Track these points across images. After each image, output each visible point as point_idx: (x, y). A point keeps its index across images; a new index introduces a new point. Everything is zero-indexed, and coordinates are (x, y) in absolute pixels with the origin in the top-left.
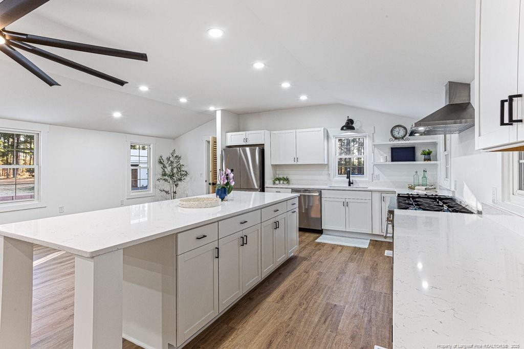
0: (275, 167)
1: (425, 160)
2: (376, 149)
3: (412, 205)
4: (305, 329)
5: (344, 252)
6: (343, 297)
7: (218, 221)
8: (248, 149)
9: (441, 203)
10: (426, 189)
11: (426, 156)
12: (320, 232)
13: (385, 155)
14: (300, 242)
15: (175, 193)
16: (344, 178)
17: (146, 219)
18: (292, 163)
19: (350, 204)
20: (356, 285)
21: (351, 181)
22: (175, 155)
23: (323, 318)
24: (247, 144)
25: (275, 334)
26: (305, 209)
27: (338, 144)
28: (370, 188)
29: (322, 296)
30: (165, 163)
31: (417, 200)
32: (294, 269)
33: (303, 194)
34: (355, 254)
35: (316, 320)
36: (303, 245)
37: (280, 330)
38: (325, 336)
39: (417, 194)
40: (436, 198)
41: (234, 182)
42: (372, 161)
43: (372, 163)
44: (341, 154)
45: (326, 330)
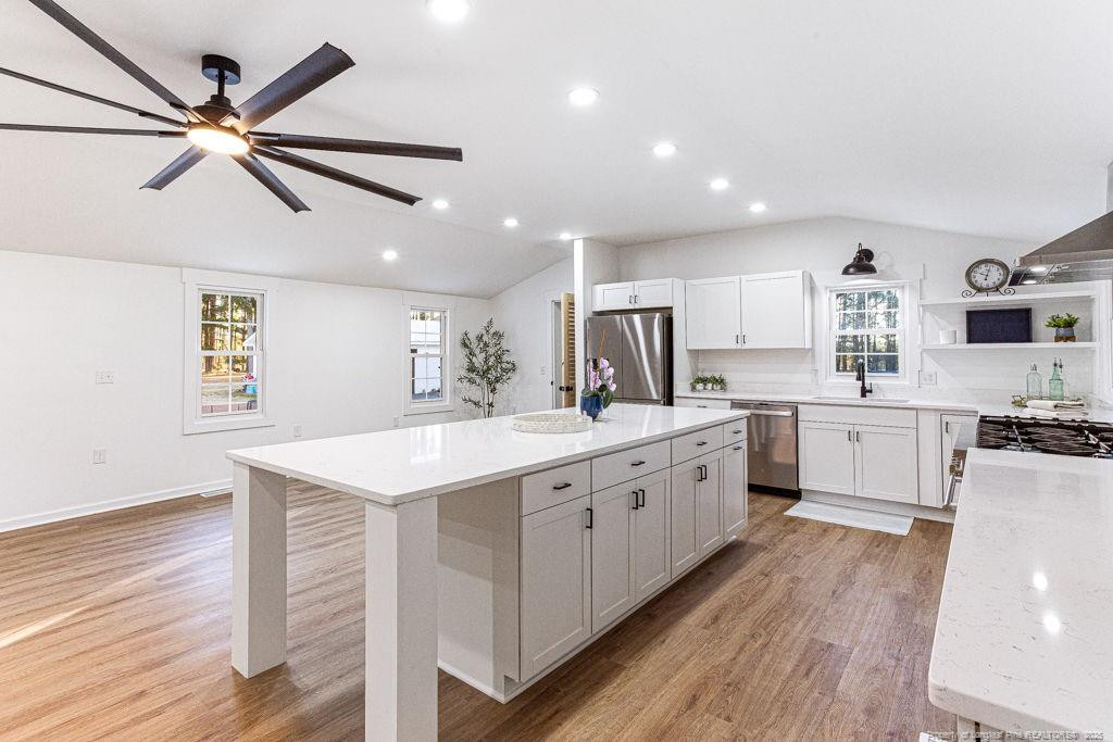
0: (696, 354)
1: (1058, 339)
2: (928, 314)
3: (1016, 440)
4: (765, 684)
5: (851, 540)
6: (846, 631)
7: (590, 458)
8: (637, 318)
9: (1093, 440)
10: (1056, 407)
11: (1062, 331)
12: (796, 495)
13: (952, 329)
14: (751, 515)
15: (491, 405)
16: (850, 379)
17: (437, 455)
18: (733, 346)
19: (864, 437)
20: (878, 610)
21: (868, 388)
22: (492, 331)
23: (803, 668)
24: (637, 307)
25: (704, 684)
26: (760, 444)
27: (837, 303)
28: (913, 402)
29: (800, 625)
30: (474, 346)
31: (1029, 429)
32: (739, 567)
33: (757, 412)
34: (878, 546)
35: (789, 669)
36: (757, 520)
37: (713, 678)
38: (809, 702)
39: (1032, 418)
40: (1079, 429)
41: (615, 386)
42: (919, 343)
43: (919, 346)
44: (843, 326)
45: (811, 689)
